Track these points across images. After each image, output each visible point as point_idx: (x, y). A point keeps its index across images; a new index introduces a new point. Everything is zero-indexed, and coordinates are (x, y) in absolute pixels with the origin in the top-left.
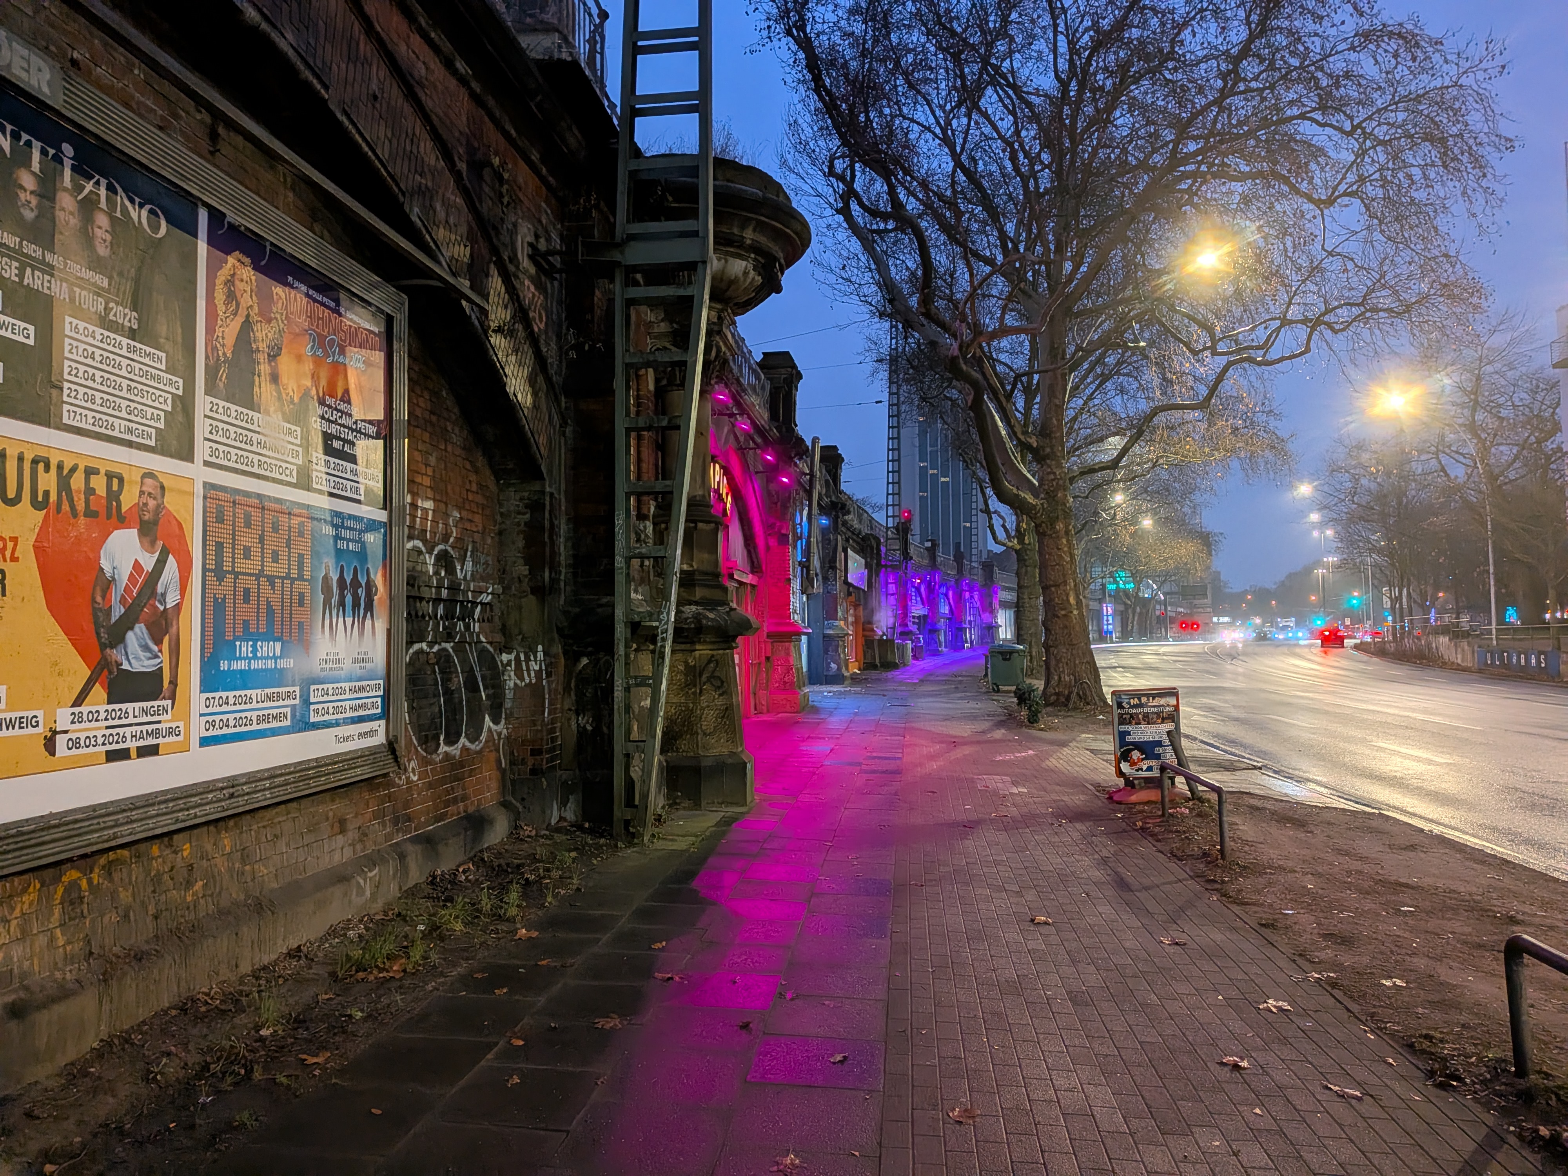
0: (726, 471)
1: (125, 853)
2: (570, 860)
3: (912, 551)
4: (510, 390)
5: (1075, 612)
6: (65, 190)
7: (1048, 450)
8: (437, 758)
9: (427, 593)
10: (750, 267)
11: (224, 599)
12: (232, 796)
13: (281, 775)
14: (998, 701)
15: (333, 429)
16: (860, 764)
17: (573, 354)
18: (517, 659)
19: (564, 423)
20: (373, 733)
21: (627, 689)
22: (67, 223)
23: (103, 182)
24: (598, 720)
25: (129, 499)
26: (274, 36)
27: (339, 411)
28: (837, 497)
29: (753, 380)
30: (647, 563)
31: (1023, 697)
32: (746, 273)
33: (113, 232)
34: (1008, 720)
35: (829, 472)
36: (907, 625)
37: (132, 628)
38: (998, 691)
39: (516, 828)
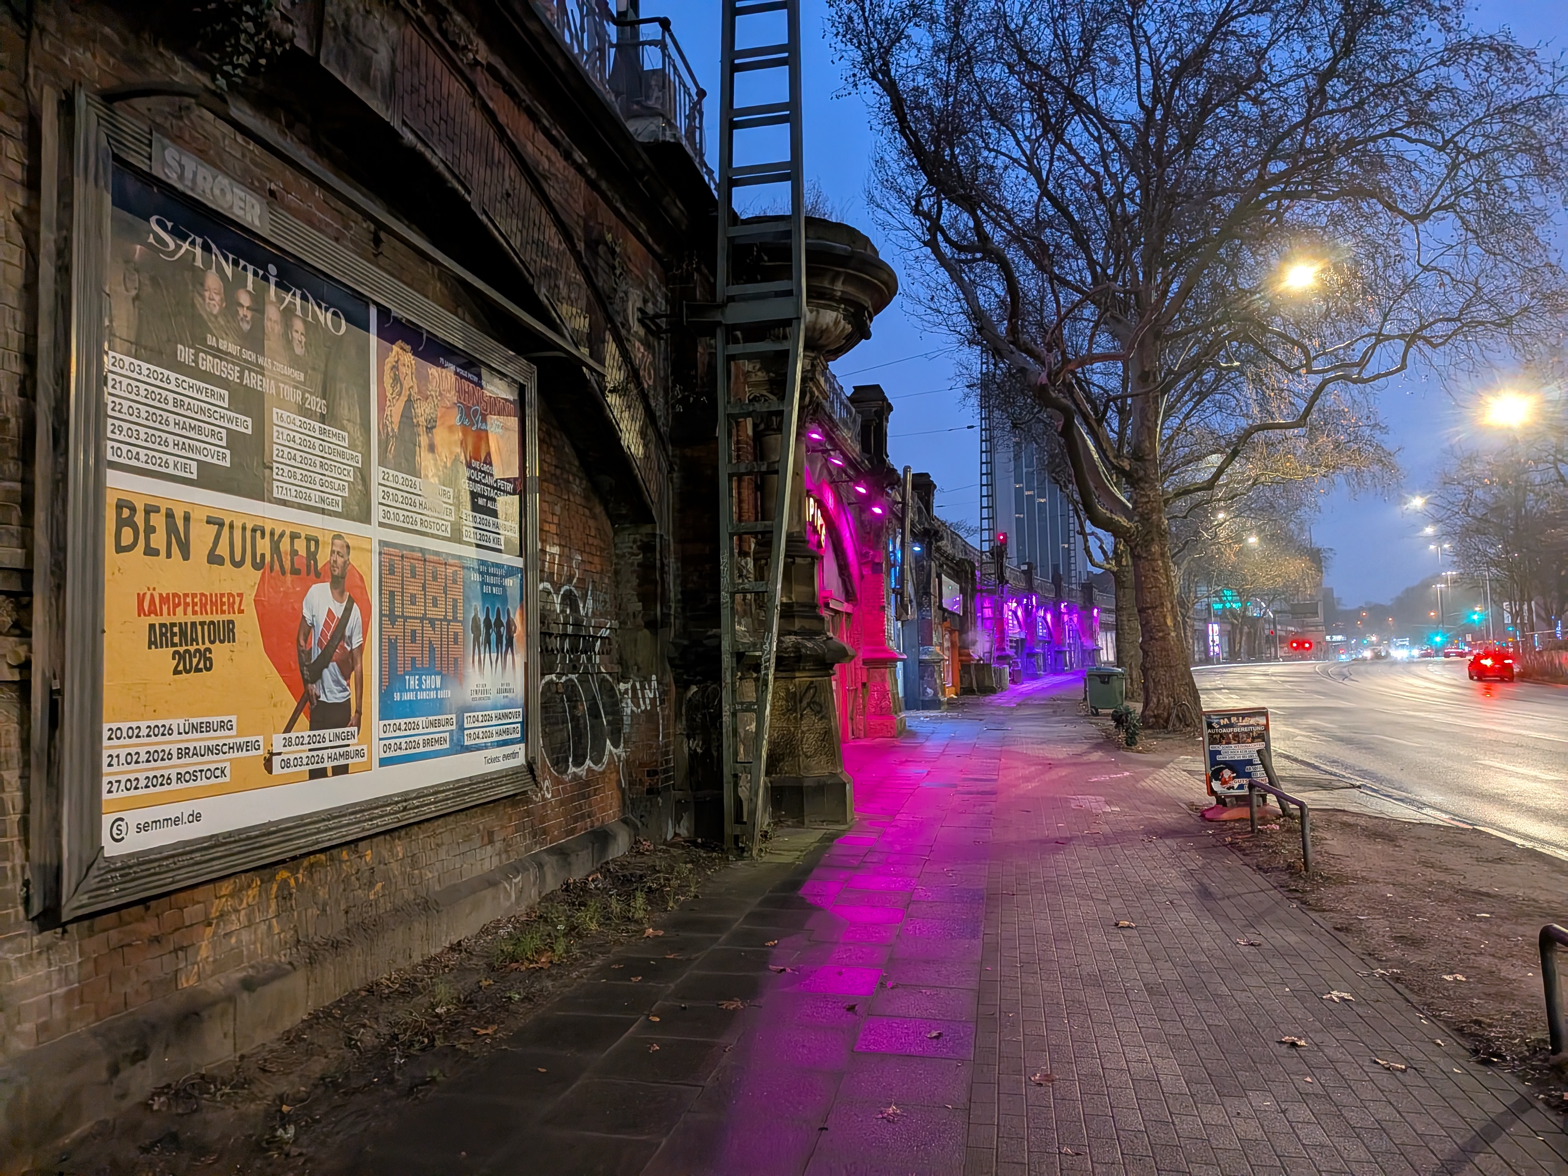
0: (821, 504)
1: (322, 857)
2: (687, 871)
3: (1007, 574)
4: (624, 443)
5: (1173, 634)
6: (272, 302)
7: (1141, 473)
8: (567, 778)
9: (557, 629)
10: (841, 316)
11: (396, 640)
12: (405, 809)
13: (444, 791)
14: (1096, 724)
15: (478, 488)
16: (955, 786)
17: (680, 409)
18: (634, 687)
19: (671, 470)
20: (514, 755)
21: (734, 714)
22: (273, 329)
23: (298, 292)
24: (707, 743)
25: (323, 557)
26: (428, 154)
27: (483, 472)
28: (930, 524)
29: (844, 414)
30: (749, 596)
31: (1120, 719)
32: (836, 323)
33: (306, 335)
34: (1106, 743)
35: (920, 499)
36: (1004, 649)
37: (327, 667)
38: (1097, 714)
39: (636, 843)
